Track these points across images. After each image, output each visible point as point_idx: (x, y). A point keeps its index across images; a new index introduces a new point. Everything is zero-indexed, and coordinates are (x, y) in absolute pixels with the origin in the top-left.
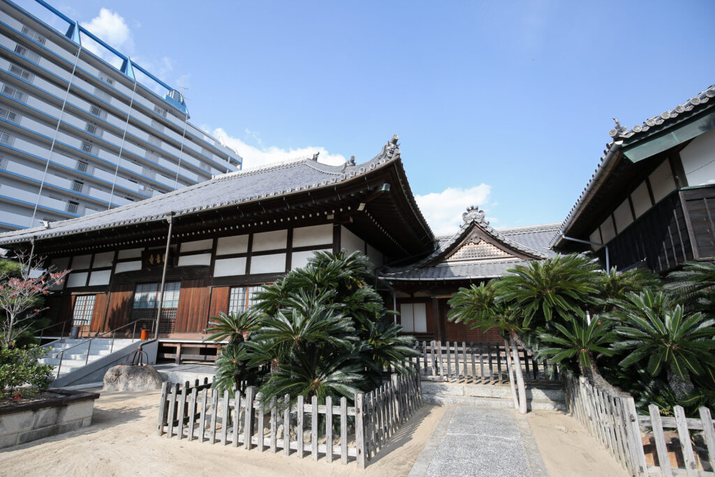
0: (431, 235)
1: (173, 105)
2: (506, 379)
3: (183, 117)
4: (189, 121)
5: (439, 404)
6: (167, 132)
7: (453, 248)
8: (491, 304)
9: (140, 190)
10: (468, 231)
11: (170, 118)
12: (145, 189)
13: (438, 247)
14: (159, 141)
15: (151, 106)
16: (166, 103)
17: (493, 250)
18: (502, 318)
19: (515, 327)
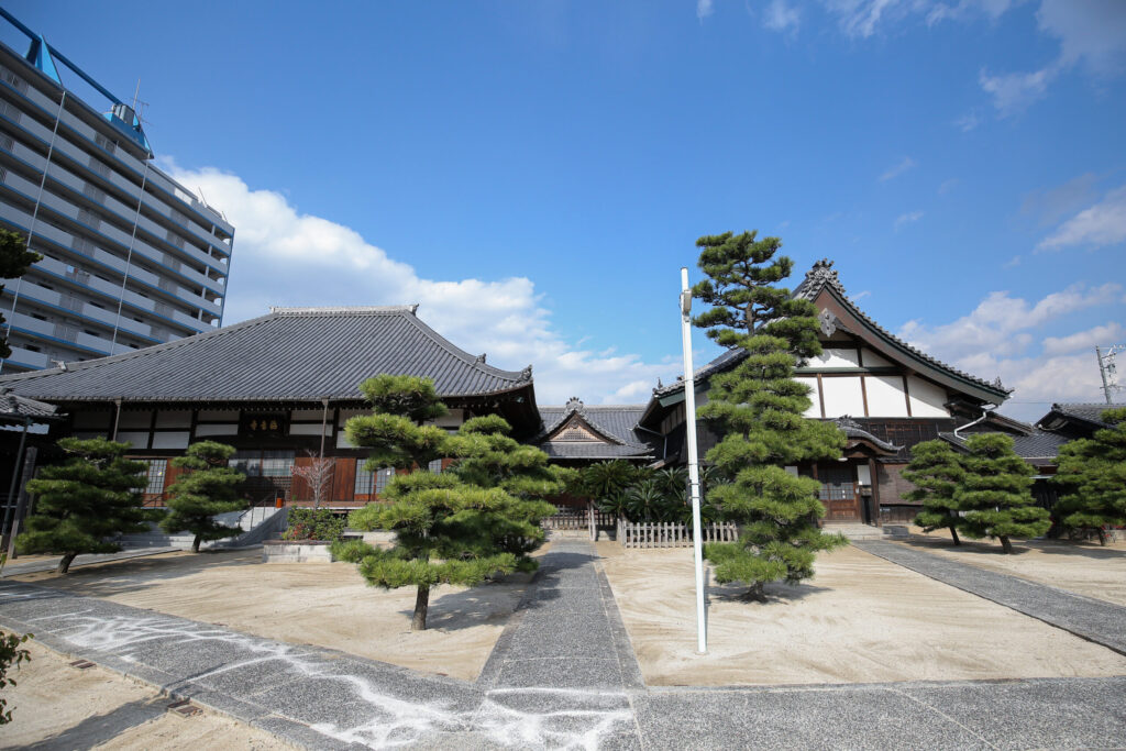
0: (539, 418)
1: (122, 132)
2: (586, 528)
3: (142, 154)
4: (150, 161)
5: (548, 541)
6: (116, 179)
7: (556, 431)
8: (582, 483)
9: (67, 273)
10: (569, 418)
11: (120, 154)
12: (75, 271)
13: (544, 428)
14: (101, 193)
15: (89, 133)
16: (111, 127)
17: (587, 434)
18: (587, 491)
19: (593, 496)
